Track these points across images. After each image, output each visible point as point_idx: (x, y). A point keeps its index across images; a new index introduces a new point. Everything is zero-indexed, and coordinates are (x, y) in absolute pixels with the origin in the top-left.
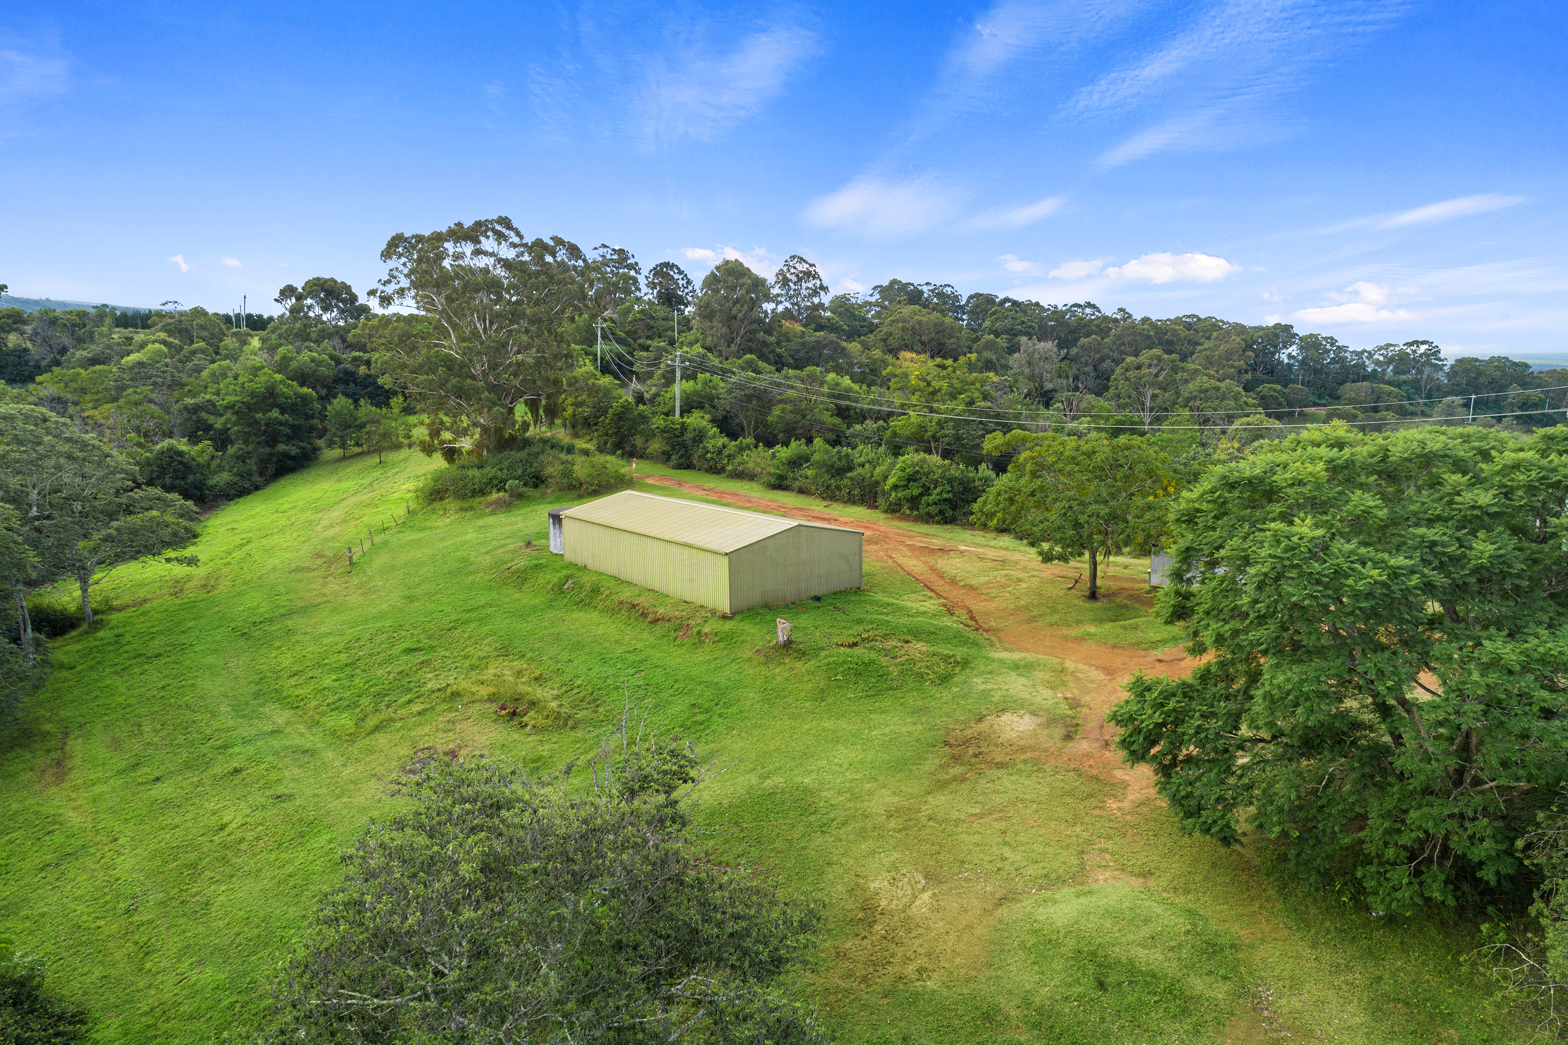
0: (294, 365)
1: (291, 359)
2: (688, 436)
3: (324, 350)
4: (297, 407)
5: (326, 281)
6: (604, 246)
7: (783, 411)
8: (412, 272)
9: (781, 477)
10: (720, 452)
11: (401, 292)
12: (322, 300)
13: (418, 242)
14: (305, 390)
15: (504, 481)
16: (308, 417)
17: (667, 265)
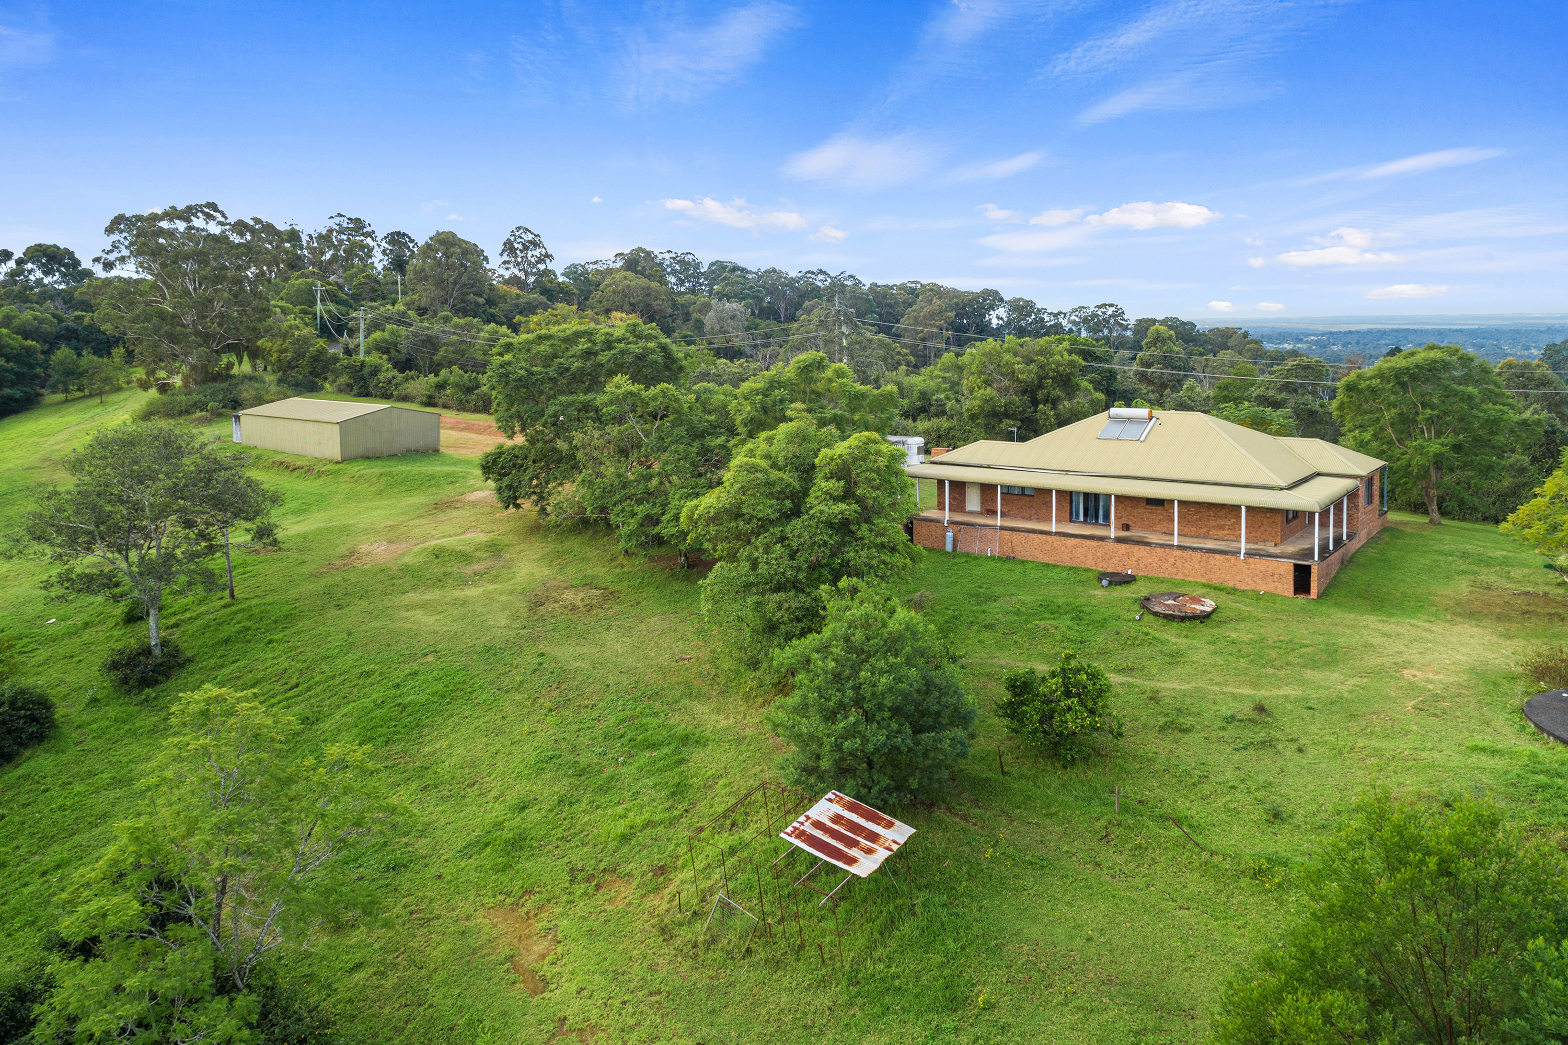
0: (16, 322)
1: (14, 317)
2: (366, 371)
3: (47, 310)
4: (23, 357)
5: (49, 247)
6: (340, 215)
7: (446, 351)
8: (131, 244)
9: (430, 397)
10: (390, 382)
11: (122, 259)
12: (43, 264)
13: (137, 221)
14: (29, 342)
15: (207, 404)
16: (31, 366)
17: (398, 233)
